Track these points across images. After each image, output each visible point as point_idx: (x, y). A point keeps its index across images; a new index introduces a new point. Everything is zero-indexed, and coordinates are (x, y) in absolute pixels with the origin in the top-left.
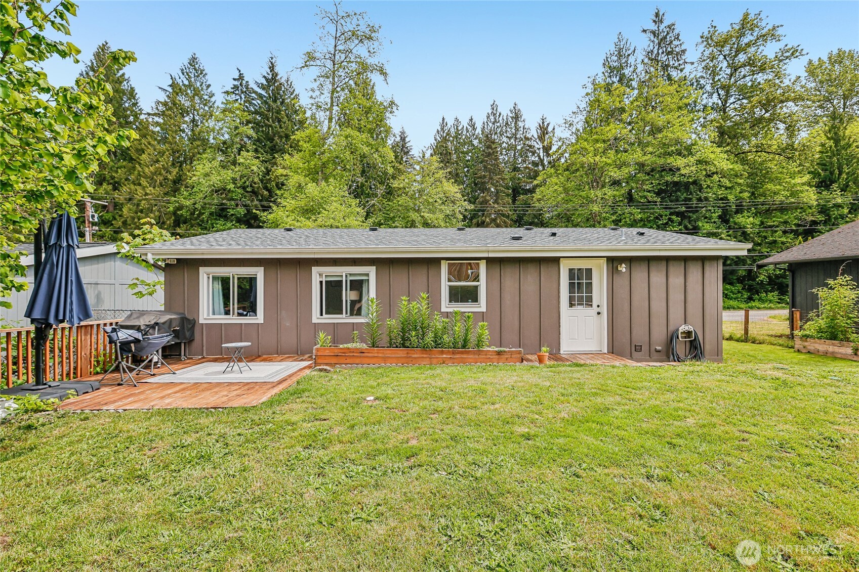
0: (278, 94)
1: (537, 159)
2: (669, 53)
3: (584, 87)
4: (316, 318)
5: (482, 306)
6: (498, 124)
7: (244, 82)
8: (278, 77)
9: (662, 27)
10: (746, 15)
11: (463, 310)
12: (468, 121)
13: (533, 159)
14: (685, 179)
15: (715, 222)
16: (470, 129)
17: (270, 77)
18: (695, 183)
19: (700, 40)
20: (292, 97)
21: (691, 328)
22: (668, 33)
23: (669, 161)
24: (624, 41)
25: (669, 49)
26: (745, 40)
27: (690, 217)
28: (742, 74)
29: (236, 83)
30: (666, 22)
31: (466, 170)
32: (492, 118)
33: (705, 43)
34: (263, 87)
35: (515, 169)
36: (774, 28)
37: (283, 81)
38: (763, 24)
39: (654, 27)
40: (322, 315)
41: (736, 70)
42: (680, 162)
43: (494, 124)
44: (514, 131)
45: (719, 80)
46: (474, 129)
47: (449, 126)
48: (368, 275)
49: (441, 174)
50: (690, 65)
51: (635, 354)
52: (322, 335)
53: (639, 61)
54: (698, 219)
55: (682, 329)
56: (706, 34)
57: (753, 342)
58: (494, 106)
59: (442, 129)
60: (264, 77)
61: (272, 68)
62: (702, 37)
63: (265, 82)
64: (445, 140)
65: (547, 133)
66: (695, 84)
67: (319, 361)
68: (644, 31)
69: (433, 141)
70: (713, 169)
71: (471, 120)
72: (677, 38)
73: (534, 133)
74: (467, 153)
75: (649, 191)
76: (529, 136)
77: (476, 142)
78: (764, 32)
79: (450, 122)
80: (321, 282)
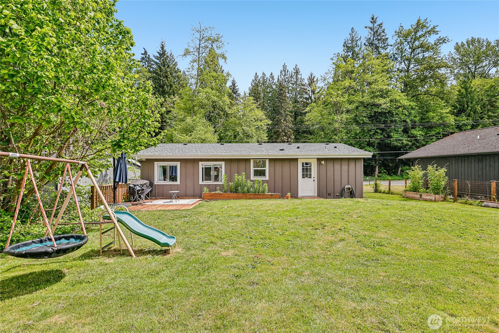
0: (166, 62)
1: (308, 96)
2: (379, 40)
3: (332, 59)
4: (201, 182)
5: (267, 178)
6: (287, 76)
7: (147, 55)
8: (166, 53)
9: (375, 25)
10: (419, 21)
11: (258, 179)
12: (270, 75)
13: (306, 96)
14: (384, 111)
15: (400, 133)
16: (271, 79)
17: (161, 53)
18: (389, 112)
19: (395, 34)
20: (173, 63)
21: (350, 186)
22: (378, 29)
23: (375, 101)
24: (355, 33)
25: (379, 38)
26: (419, 34)
27: (386, 130)
28: (417, 52)
29: (143, 56)
30: (378, 23)
31: (269, 102)
32: (283, 73)
33: (397, 35)
34: (157, 58)
35: (296, 101)
36: (434, 27)
37: (168, 54)
38: (428, 25)
39: (371, 25)
40: (203, 181)
41: (414, 50)
42: (381, 101)
43: (284, 76)
44: (295, 80)
45: (405, 56)
46: (273, 79)
47: (259, 77)
48: (221, 165)
49: (254, 106)
50: (390, 46)
51: (328, 196)
52: (205, 188)
53: (363, 44)
54: (391, 132)
55: (346, 187)
56: (397, 31)
57: (392, 194)
58: (284, 66)
59: (255, 79)
60: (158, 53)
61: (162, 48)
62: (396, 32)
63: (159, 56)
64: (257, 85)
65: (313, 82)
66: (393, 57)
67: (204, 198)
68: (366, 27)
69: (250, 86)
70: (399, 104)
71: (272, 74)
72: (383, 32)
73: (306, 82)
74: (269, 93)
75: (365, 117)
76: (304, 83)
77: (274, 87)
78: (429, 29)
79: (260, 75)
80: (203, 168)
